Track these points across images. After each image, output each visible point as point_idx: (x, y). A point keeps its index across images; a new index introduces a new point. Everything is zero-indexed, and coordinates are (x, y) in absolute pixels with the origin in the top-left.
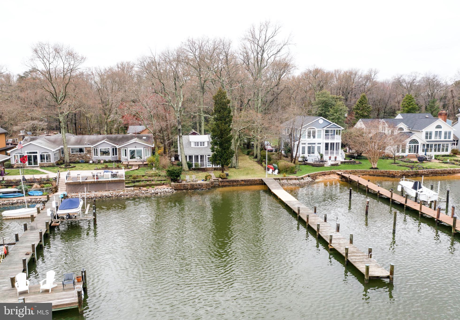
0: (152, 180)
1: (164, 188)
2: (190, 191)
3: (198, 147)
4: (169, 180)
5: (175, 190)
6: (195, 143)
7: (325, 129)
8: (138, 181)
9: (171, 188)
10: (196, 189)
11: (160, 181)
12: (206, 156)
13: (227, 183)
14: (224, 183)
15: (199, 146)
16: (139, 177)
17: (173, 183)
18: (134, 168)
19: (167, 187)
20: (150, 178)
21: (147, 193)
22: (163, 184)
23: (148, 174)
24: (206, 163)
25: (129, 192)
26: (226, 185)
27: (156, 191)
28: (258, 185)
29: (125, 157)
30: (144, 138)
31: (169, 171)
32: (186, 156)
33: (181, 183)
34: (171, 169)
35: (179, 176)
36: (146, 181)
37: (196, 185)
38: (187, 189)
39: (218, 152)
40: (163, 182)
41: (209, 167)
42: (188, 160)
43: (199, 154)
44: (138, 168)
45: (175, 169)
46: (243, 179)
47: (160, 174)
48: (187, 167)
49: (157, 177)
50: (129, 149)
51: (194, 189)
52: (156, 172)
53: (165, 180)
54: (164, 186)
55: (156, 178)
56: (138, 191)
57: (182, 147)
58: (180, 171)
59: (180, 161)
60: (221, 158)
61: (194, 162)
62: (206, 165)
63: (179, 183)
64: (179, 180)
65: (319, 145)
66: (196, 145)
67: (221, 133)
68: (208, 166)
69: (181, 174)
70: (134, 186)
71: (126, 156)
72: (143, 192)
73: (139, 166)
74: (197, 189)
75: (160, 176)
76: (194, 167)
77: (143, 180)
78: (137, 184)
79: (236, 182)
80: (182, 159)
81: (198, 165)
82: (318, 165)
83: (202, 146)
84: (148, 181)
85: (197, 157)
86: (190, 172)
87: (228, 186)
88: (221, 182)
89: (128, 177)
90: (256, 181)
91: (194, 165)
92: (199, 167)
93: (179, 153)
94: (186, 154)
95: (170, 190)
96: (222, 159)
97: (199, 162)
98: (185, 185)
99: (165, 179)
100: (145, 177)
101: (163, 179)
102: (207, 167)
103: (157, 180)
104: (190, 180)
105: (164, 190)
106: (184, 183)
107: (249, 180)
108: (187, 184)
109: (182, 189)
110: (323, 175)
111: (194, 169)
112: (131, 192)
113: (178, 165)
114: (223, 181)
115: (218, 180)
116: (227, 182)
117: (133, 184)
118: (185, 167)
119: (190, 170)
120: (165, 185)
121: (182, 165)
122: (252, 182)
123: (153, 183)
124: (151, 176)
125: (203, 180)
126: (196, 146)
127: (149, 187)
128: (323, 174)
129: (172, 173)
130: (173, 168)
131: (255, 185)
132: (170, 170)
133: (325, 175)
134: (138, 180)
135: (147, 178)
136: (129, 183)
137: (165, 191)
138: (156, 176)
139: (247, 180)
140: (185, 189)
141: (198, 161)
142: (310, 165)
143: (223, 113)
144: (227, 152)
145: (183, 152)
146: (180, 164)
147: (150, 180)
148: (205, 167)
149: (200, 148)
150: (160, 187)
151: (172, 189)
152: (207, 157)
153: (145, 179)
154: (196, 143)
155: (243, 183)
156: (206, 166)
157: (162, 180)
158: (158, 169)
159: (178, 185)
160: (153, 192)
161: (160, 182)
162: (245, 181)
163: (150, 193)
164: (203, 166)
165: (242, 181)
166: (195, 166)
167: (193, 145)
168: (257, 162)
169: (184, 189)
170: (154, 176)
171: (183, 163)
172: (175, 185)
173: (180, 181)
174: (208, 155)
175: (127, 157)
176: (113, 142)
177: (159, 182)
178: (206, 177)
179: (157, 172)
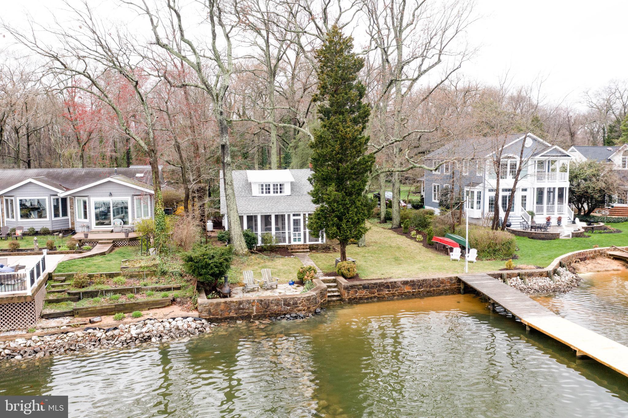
0: (138, 290)
1: (172, 315)
2: (257, 322)
3: (268, 195)
4: (191, 287)
5: (210, 321)
6: (262, 185)
7: (538, 157)
8: (93, 294)
9: (196, 314)
10: (276, 315)
11: (162, 290)
12: (289, 216)
13: (364, 293)
14: (356, 292)
15: (272, 194)
16: (98, 280)
17: (203, 299)
18: (97, 250)
19: (185, 314)
20: (132, 280)
21: (113, 337)
22: (173, 301)
23: (126, 271)
24: (289, 233)
25: (47, 338)
26: (361, 299)
27: (144, 330)
28: (446, 294)
29: (83, 220)
30: (138, 175)
31: (190, 259)
32: (241, 218)
33: (228, 299)
34: (196, 254)
35: (222, 274)
36: (115, 292)
37: (277, 302)
38: (248, 317)
39: (335, 201)
40: (171, 294)
41: (297, 243)
42: (245, 227)
43: (273, 211)
44: (111, 250)
45: (211, 252)
46: (409, 279)
47: (165, 268)
48: (244, 245)
49: (155, 279)
50: (93, 200)
51: (270, 317)
52: (154, 262)
53: (179, 289)
54: (176, 310)
55: (151, 282)
56: (80, 333)
57: (229, 191)
58: (226, 260)
59: (227, 229)
60: (340, 219)
61: (259, 232)
62: (290, 238)
63: (225, 297)
64: (222, 286)
65: (524, 193)
66: (264, 191)
67: (342, 148)
68: (295, 240)
69: (228, 267)
70: (72, 314)
71: (85, 217)
72: (99, 334)
73: (115, 244)
74: (278, 315)
75: (164, 273)
76: (260, 244)
77: (107, 291)
78: (85, 304)
79: (388, 287)
80: (229, 223)
81: (271, 238)
82: (544, 236)
83: (279, 194)
84: (123, 292)
85: (267, 219)
86: (253, 257)
87: (367, 299)
88: (346, 288)
89: (64, 281)
90: (442, 283)
91: (260, 239)
92: (274, 243)
93: (223, 210)
94: (241, 213)
95: (193, 325)
96: (345, 221)
97: (273, 231)
98: (240, 303)
99: (178, 285)
100: (115, 279)
101: (173, 285)
102: (293, 243)
103: (152, 289)
104: (257, 285)
105: (174, 323)
106: (238, 295)
107: (424, 280)
108: (248, 302)
109: (232, 318)
110: (581, 260)
111: (261, 250)
112: (54, 337)
113: (221, 239)
114: (352, 287)
115: (335, 281)
116: (365, 287)
117: (73, 305)
118: (240, 244)
119: (252, 253)
120: (180, 303)
121: (229, 241)
122: (431, 286)
123: (141, 298)
124: (136, 276)
125: (293, 283)
126: (264, 195)
127: (121, 314)
128: (581, 257)
129: (202, 267)
130: (203, 249)
131: (440, 294)
132: (193, 255)
133: (585, 259)
134: (91, 289)
135: (121, 282)
136: (58, 301)
137: (178, 329)
138: (153, 273)
139: (419, 281)
140: (242, 318)
141: (270, 229)
142: (524, 236)
143: (346, 94)
144: (358, 204)
145: (232, 206)
146: (227, 239)
147: (131, 291)
148: (287, 243)
149: (273, 198)
150: (160, 313)
151: (200, 318)
152: (292, 218)
153: (113, 288)
154: (264, 187)
155: (407, 289)
156: (290, 242)
157: (169, 289)
158: (163, 251)
159: (218, 304)
160: (134, 332)
161: (163, 293)
162: (412, 284)
163: (123, 338)
164: (280, 242)
165: (405, 283)
166: (263, 240)
167: (256, 191)
168: (394, 229)
169: (237, 319)
170: (147, 275)
171: (233, 233)
172: (211, 304)
173: (226, 290)
174: (294, 215)
175: (87, 221)
176: (58, 183)
177: (158, 296)
178: (300, 273)
179: (158, 261)
